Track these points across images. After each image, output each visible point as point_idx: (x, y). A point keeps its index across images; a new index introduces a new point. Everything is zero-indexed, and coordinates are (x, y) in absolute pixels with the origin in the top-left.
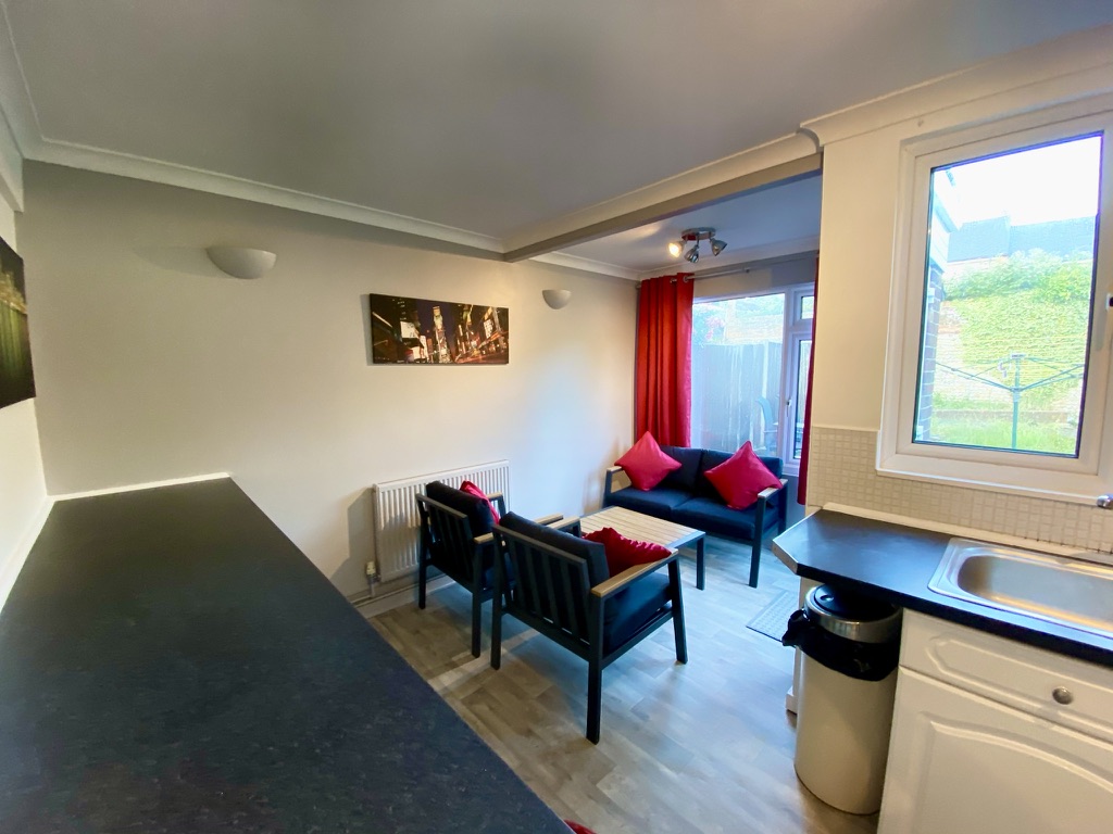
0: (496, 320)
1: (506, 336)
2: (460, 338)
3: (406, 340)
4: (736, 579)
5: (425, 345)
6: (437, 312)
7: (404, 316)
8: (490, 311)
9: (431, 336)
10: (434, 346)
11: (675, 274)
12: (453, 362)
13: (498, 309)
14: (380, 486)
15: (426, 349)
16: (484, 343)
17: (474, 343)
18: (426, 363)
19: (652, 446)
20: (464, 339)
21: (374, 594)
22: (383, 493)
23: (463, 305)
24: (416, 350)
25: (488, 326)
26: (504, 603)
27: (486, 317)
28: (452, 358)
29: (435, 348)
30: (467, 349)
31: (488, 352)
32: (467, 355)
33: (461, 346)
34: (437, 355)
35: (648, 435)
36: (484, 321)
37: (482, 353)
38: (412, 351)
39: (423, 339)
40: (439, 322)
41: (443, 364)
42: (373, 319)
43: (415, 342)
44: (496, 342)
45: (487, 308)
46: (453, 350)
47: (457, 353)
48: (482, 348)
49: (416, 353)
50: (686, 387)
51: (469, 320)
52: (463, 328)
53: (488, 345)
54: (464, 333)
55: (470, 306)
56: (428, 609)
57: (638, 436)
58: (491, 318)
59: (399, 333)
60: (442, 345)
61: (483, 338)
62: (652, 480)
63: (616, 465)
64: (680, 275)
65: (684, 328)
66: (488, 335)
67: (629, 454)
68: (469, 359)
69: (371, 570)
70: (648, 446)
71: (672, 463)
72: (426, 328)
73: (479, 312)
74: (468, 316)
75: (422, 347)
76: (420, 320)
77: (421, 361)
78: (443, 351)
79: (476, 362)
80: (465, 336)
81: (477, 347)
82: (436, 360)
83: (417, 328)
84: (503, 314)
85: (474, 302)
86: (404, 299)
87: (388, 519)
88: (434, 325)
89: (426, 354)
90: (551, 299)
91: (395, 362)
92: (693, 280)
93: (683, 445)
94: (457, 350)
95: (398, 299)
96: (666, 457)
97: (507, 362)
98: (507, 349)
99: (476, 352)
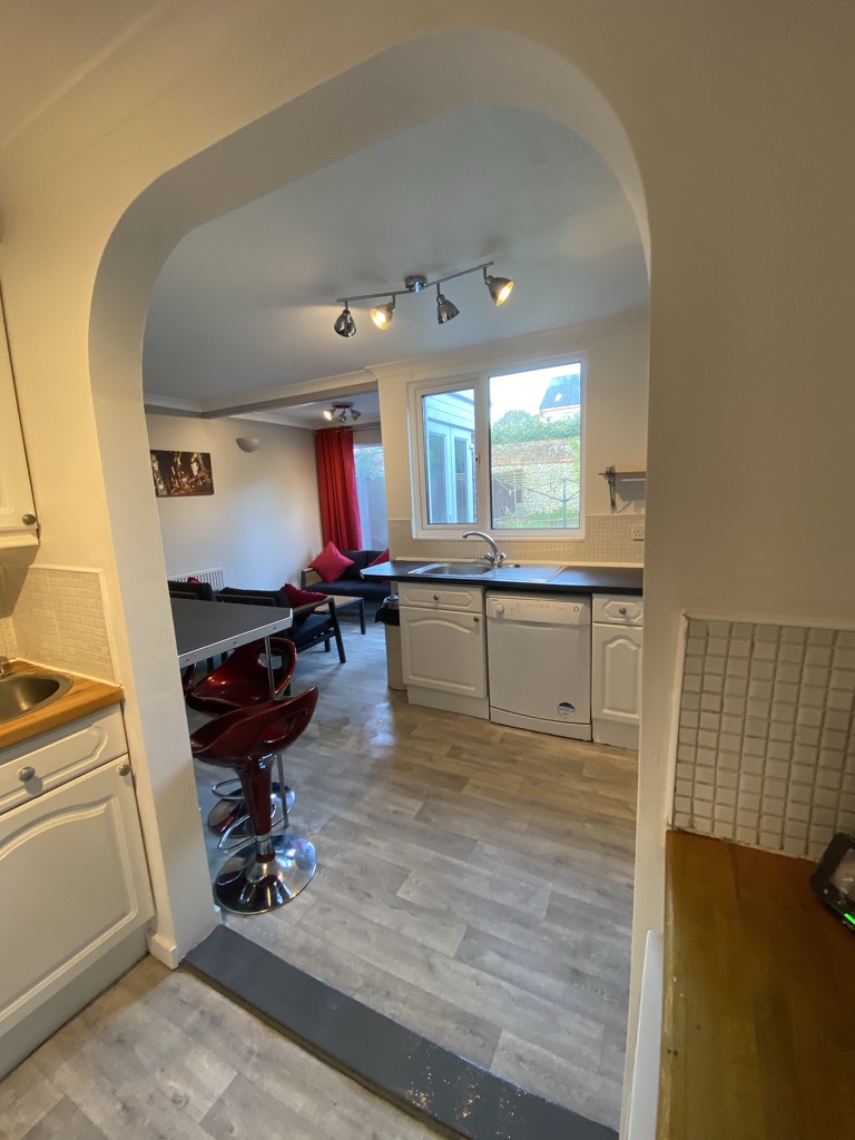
0: (201, 461)
1: (210, 474)
2: (174, 476)
8: (195, 456)
11: (338, 426)
12: (169, 495)
13: (202, 454)
16: (193, 480)
17: (185, 480)
19: (335, 551)
20: (176, 477)
23: (174, 452)
25: (195, 467)
27: (193, 460)
28: (169, 492)
30: (180, 484)
32: (180, 489)
33: (175, 482)
35: (332, 544)
36: (191, 463)
37: (192, 487)
40: (155, 466)
41: (163, 496)
44: (202, 478)
45: (194, 453)
46: (169, 485)
47: (172, 488)
48: (191, 484)
51: (179, 463)
52: (175, 469)
53: (196, 481)
54: (176, 472)
55: (179, 452)
57: (325, 544)
58: (197, 460)
60: (160, 482)
61: (191, 475)
62: (335, 574)
63: (309, 566)
64: (342, 428)
65: (349, 466)
66: (195, 473)
67: (319, 558)
68: (182, 492)
70: (332, 551)
71: (347, 561)
73: (186, 456)
74: (178, 460)
78: (161, 486)
79: (188, 494)
80: (177, 475)
81: (187, 483)
84: (206, 457)
85: (181, 450)
90: (244, 445)
92: (353, 431)
93: (356, 549)
94: (172, 485)
96: (343, 557)
97: (213, 493)
98: (212, 484)
99: (187, 487)
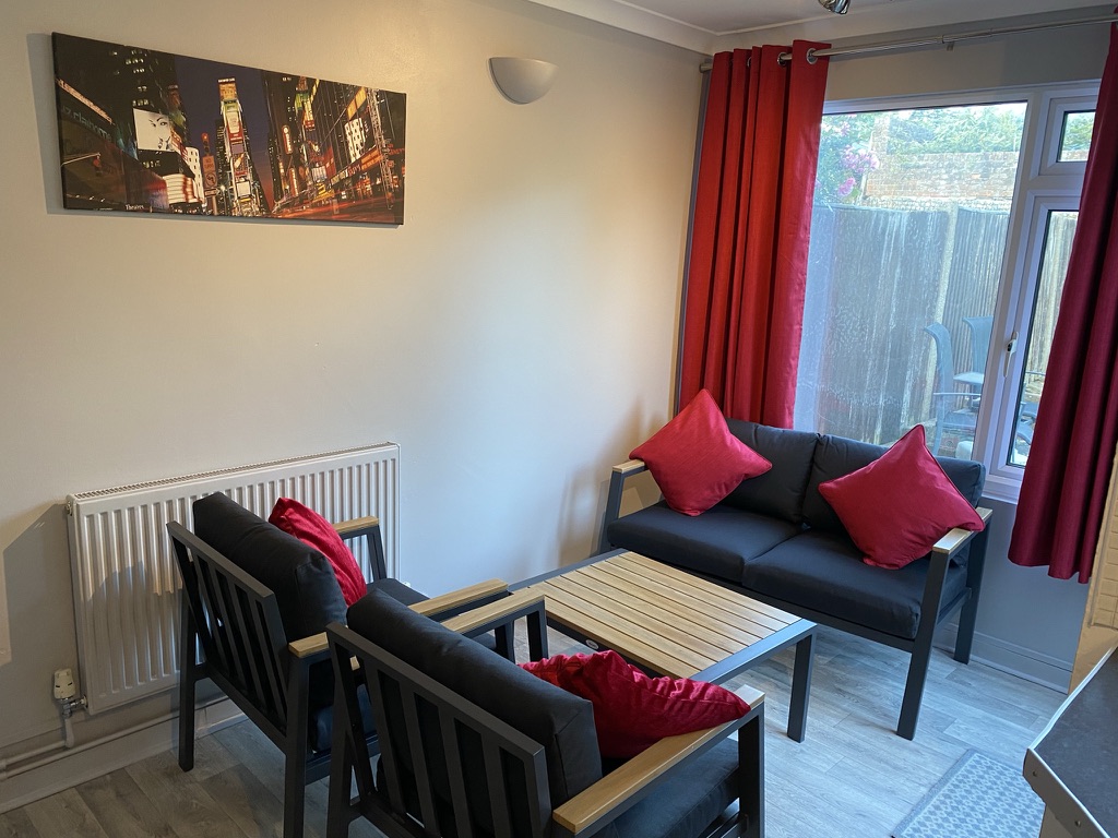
0: (376, 119)
1: (398, 160)
2: (286, 158)
3: (148, 155)
4: (871, 717)
5: (197, 172)
6: (228, 91)
7: (143, 96)
8: (361, 98)
9: (212, 148)
10: (219, 173)
11: (790, 43)
12: (267, 214)
13: (381, 94)
14: (82, 502)
15: (199, 180)
16: (345, 174)
17: (320, 172)
18: (200, 213)
19: (712, 422)
20: (296, 160)
21: (71, 739)
22: (91, 518)
23: (296, 79)
24: (173, 182)
25: (355, 134)
26: (354, 793)
27: (351, 111)
28: (266, 205)
29: (223, 179)
30: (302, 184)
31: (353, 196)
32: (303, 200)
33: (288, 178)
34: (229, 196)
35: (706, 398)
36: (346, 119)
37: (338, 196)
38: (163, 185)
39: (192, 157)
40: (232, 116)
41: (242, 218)
42: (61, 98)
43: (172, 163)
44: (375, 172)
45: (356, 89)
46: (269, 185)
47: (278, 193)
48: (340, 186)
49: (173, 188)
50: (793, 297)
51: (309, 116)
52: (294, 134)
53: (355, 179)
54: (296, 146)
55: (311, 82)
56: (197, 773)
57: (683, 398)
58: (363, 113)
59: (131, 136)
60: (240, 174)
61: (343, 159)
62: (707, 493)
63: (632, 457)
64: (801, 46)
65: (799, 165)
66: (355, 154)
67: (662, 436)
68: (307, 210)
69: (65, 689)
70: (705, 420)
71: (751, 459)
72: (200, 128)
73: (333, 97)
74: (306, 106)
75: (189, 174)
76: (182, 108)
77: (187, 209)
78: (243, 188)
79: (324, 217)
80: (297, 155)
81: (327, 182)
82: (224, 208)
83: (177, 129)
84: (394, 105)
85: (320, 74)
86: (141, 52)
87: (104, 576)
88: (220, 122)
89: (200, 192)
90: (508, 79)
91: (119, 208)
92: (827, 58)
93: (777, 421)
94: (278, 185)
95: (126, 51)
96: (739, 445)
97: (398, 220)
98: (400, 193)
99: (324, 194)
